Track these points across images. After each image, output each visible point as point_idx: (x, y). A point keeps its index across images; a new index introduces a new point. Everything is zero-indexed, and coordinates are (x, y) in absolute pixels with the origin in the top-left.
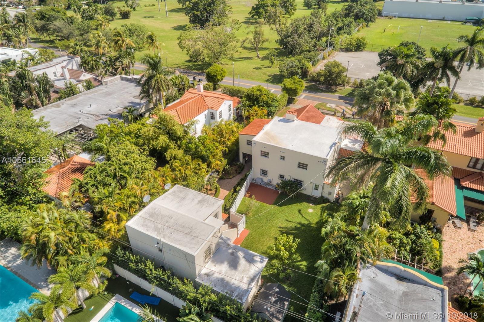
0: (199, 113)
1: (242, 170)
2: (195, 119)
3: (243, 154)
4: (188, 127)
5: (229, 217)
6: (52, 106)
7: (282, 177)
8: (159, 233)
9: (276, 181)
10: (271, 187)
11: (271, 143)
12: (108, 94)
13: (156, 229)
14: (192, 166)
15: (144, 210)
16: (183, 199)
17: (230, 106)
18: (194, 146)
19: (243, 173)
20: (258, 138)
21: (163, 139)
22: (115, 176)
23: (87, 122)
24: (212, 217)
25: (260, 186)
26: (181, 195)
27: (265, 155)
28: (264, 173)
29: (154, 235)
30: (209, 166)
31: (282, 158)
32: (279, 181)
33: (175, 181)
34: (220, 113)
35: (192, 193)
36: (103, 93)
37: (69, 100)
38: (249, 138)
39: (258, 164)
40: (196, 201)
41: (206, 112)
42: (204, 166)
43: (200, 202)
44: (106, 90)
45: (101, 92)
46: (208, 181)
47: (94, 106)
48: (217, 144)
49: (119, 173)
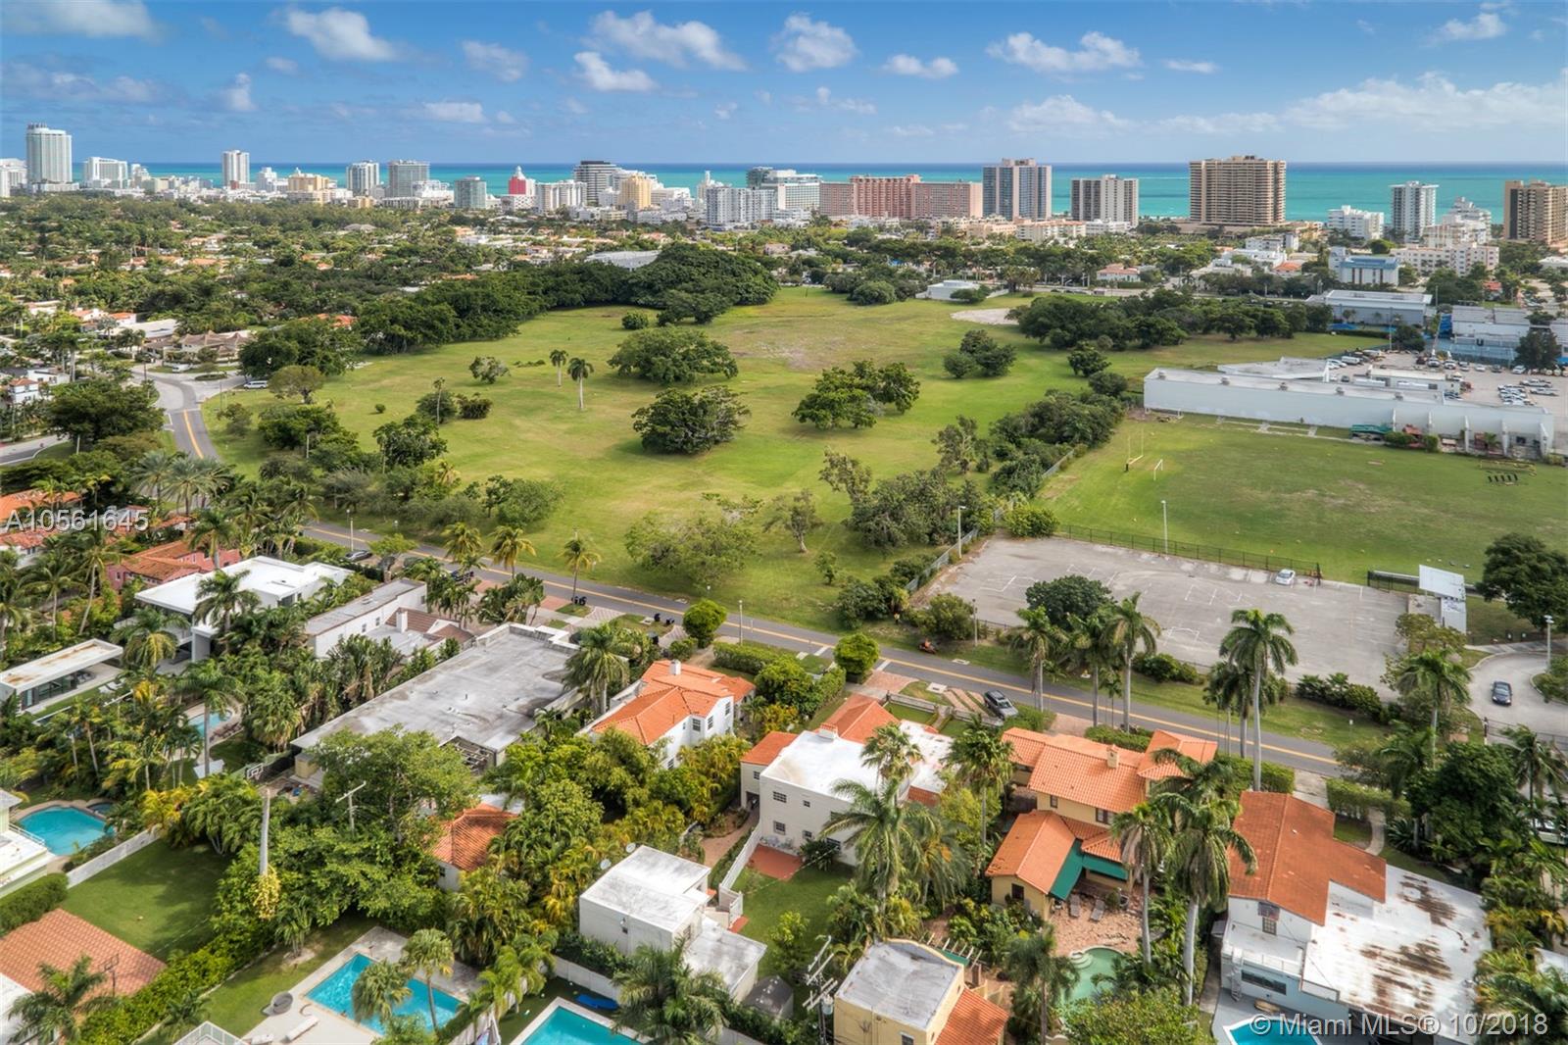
0: (674, 723)
1: (744, 822)
2: (667, 735)
3: (748, 794)
4: (656, 750)
5: (716, 897)
6: (392, 696)
7: (808, 834)
8: (625, 908)
9: (800, 842)
10: (790, 852)
11: (787, 778)
12: (492, 669)
13: (621, 903)
14: (664, 818)
15: (603, 879)
16: (654, 865)
17: (728, 705)
18: (668, 786)
19: (746, 827)
20: (767, 773)
21: (619, 774)
22: (553, 831)
23: (468, 731)
24: (694, 890)
25: (774, 850)
26: (650, 860)
27: (780, 797)
28: (780, 827)
29: (619, 909)
30: (687, 814)
31: (807, 804)
32: (804, 842)
33: (638, 839)
34: (711, 720)
35: (665, 857)
36: (481, 665)
37: (420, 682)
38: (756, 768)
39: (769, 812)
40: (672, 868)
41: (686, 720)
42: (680, 816)
43: (677, 870)
44: (484, 658)
45: (475, 663)
46: (686, 840)
47: (472, 698)
48: (703, 778)
49: (559, 828)
